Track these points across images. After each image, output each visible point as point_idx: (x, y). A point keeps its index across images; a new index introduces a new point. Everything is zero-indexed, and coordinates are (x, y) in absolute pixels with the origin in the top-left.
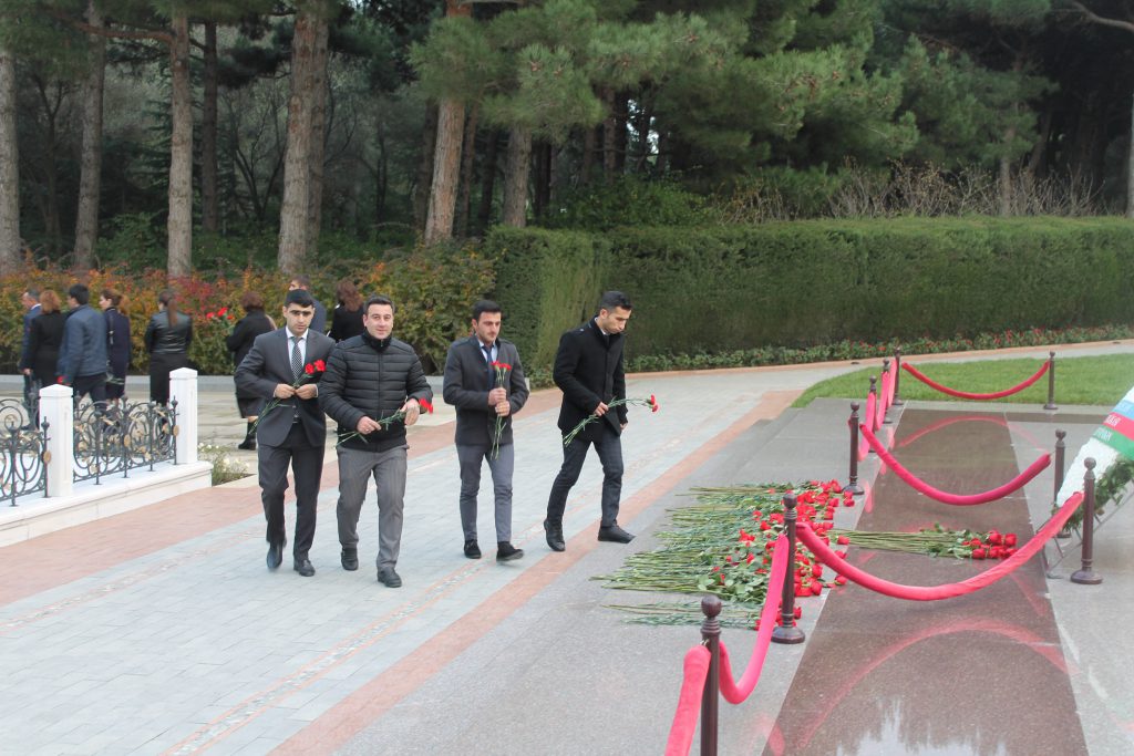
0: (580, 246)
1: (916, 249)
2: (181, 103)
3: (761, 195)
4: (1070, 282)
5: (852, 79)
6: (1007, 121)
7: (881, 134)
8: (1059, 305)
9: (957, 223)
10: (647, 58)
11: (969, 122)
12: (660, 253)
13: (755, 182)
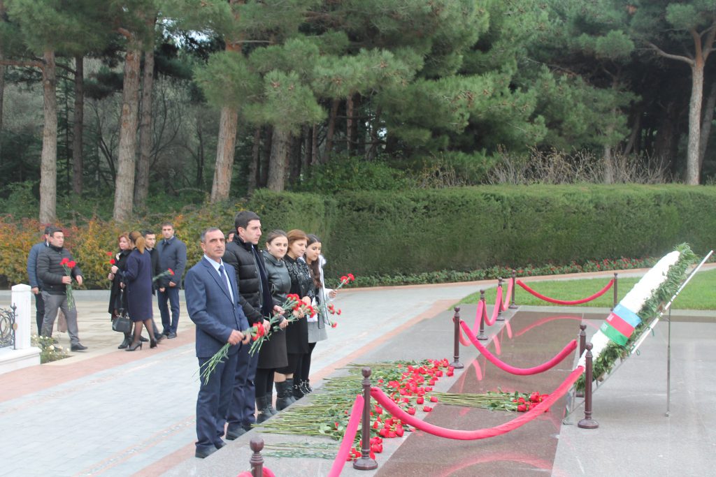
0: (315, 203)
1: (543, 205)
2: (50, 108)
3: (442, 169)
4: (647, 227)
5: (502, 94)
6: (607, 121)
7: (523, 130)
8: (640, 242)
9: (572, 188)
10: (352, 79)
11: (582, 121)
12: (371, 208)
13: (437, 162)
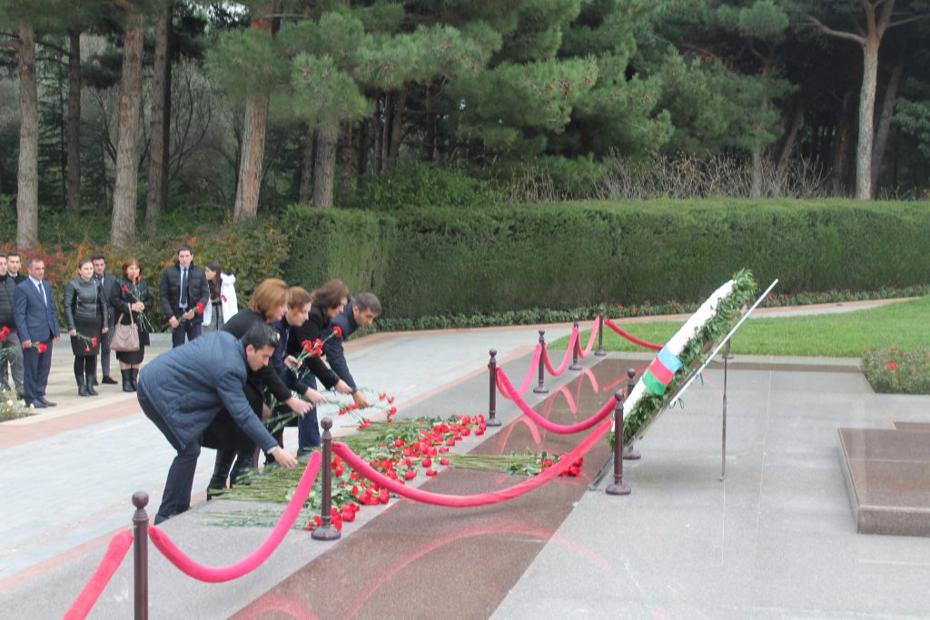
0: (366, 222)
1: (663, 226)
2: (28, 101)
3: (538, 180)
4: (798, 254)
5: (615, 82)
6: (754, 117)
7: (642, 128)
8: (789, 273)
9: (702, 203)
10: (406, 62)
11: (721, 118)
12: (440, 230)
13: (530, 171)
